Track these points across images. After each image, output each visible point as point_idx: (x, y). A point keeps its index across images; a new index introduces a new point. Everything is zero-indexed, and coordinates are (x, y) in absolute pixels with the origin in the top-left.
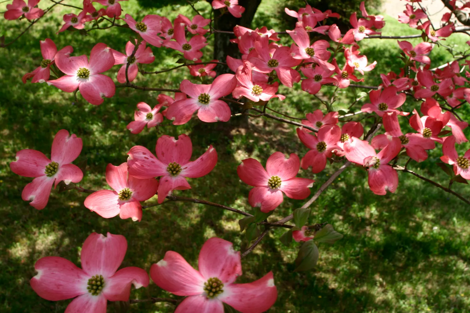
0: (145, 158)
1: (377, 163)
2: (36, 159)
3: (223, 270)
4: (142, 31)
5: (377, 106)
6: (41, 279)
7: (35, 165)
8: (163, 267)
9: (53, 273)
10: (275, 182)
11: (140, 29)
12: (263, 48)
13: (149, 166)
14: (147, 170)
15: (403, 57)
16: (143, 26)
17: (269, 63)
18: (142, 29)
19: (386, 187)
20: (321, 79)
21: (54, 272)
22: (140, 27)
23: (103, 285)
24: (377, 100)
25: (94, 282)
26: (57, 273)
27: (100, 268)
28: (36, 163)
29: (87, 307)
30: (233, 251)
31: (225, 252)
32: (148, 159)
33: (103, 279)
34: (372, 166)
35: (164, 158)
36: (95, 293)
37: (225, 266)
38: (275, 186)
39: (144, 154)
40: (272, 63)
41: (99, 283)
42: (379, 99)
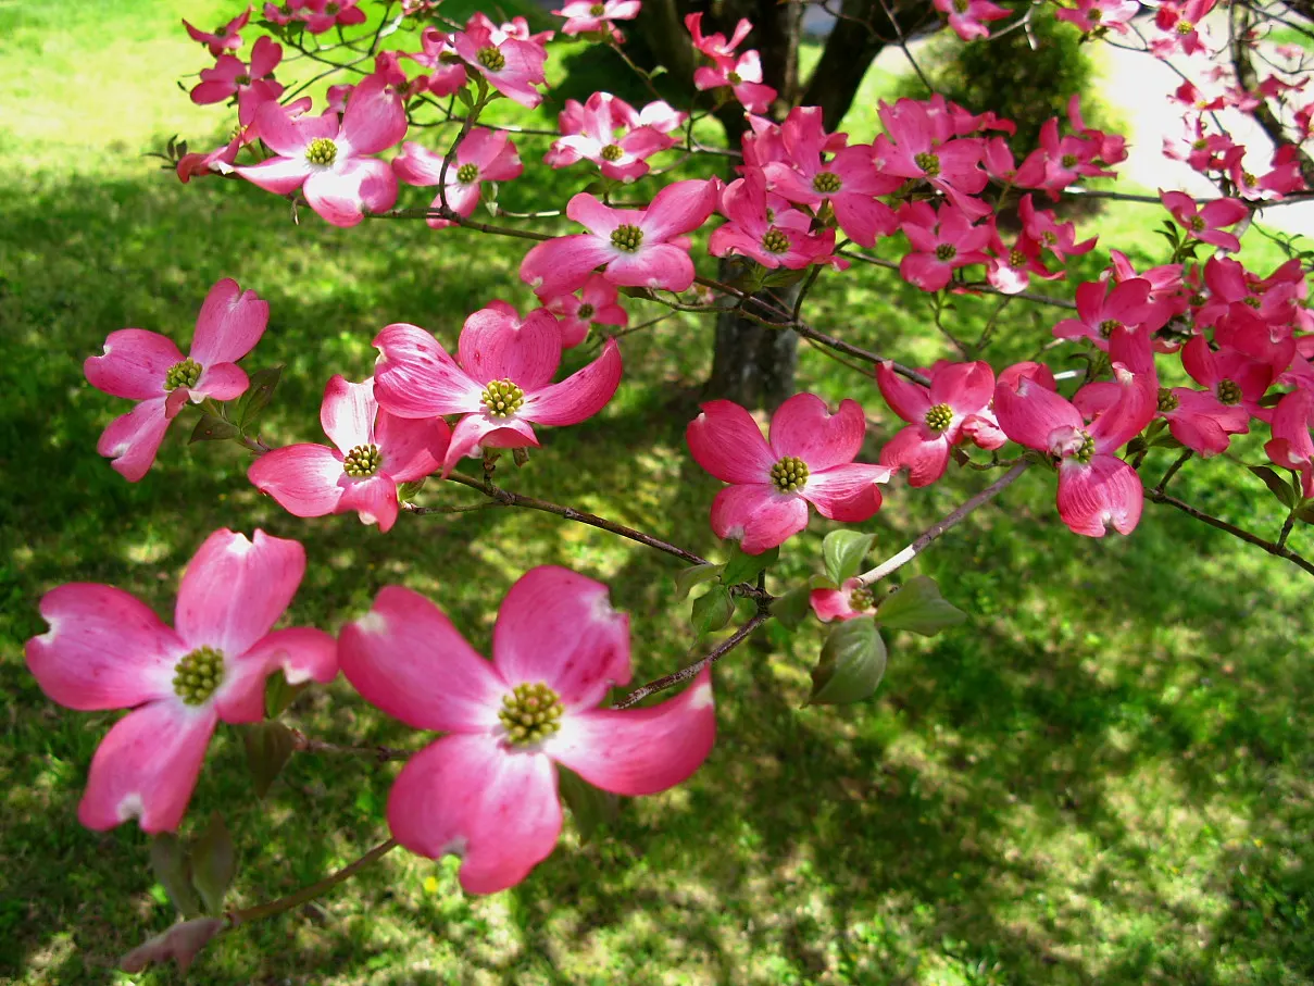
0: (424, 360)
1: (1084, 447)
2: (152, 355)
3: (569, 665)
4: (491, 69)
5: (1096, 327)
6: (56, 643)
7: (147, 370)
8: (374, 635)
9: (87, 632)
10: (789, 474)
11: (484, 64)
12: (803, 140)
13: (431, 384)
14: (423, 393)
15: (1170, 232)
16: (494, 55)
17: (815, 181)
18: (491, 64)
19: (1105, 515)
20: (953, 254)
21: (93, 629)
22: (487, 58)
23: (217, 677)
24: (1097, 310)
25: (191, 664)
26: (100, 631)
27: (223, 631)
28: (150, 365)
29: (164, 735)
30: (608, 610)
31: (581, 612)
32: (430, 363)
33: (220, 659)
34: (1071, 452)
35: (480, 370)
36: (193, 699)
37: (577, 654)
38: (787, 486)
39: (421, 348)
40: (823, 182)
41: (204, 669)
42: (1101, 310)
